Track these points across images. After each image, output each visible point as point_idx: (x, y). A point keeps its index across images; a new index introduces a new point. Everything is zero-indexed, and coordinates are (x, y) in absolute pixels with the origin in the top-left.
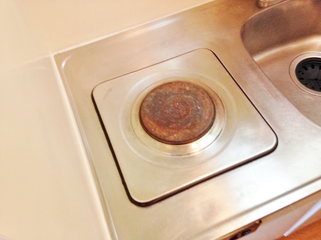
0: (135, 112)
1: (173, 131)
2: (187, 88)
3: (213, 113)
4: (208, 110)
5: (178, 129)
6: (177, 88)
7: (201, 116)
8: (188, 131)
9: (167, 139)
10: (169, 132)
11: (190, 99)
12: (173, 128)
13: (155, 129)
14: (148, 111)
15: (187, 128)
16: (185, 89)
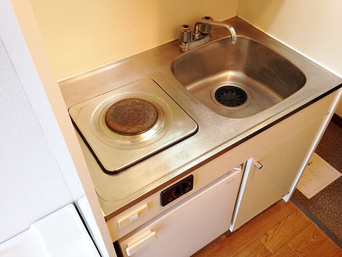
0: (102, 120)
1: (131, 127)
2: (138, 101)
3: (156, 114)
4: (152, 113)
5: (133, 126)
6: (130, 102)
7: (148, 116)
8: (140, 126)
9: (127, 132)
10: (127, 128)
11: (140, 107)
12: (130, 126)
13: (118, 127)
14: (111, 117)
15: (140, 124)
16: (136, 102)
